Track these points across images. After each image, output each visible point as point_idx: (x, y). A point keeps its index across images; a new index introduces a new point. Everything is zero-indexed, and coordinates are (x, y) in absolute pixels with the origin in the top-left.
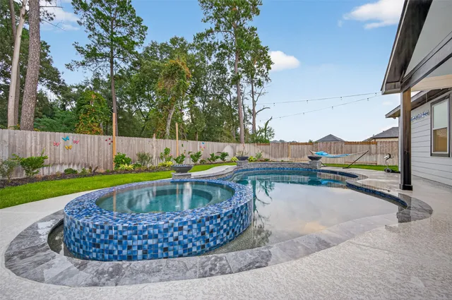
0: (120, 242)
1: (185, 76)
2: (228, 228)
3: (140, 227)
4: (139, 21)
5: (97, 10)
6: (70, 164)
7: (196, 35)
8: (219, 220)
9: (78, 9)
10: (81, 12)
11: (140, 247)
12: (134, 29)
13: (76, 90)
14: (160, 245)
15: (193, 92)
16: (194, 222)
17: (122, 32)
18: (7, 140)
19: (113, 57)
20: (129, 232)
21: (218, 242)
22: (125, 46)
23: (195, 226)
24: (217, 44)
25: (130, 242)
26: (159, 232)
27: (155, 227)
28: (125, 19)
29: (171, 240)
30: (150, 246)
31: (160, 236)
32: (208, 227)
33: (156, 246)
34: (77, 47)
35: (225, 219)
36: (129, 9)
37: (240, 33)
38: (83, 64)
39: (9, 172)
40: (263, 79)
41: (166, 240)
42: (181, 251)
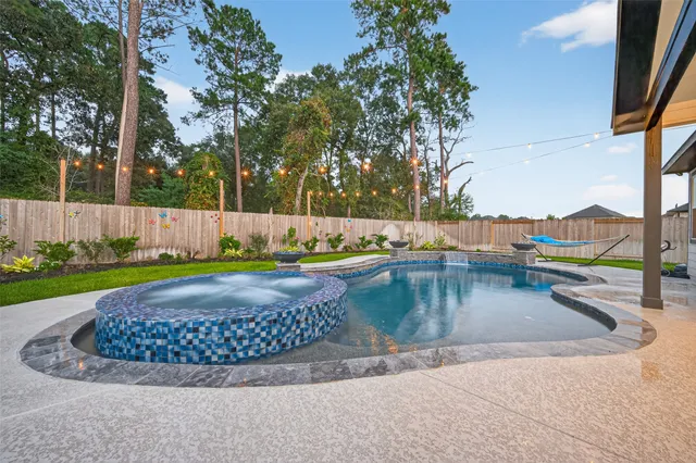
0: (129, 339)
1: (322, 123)
2: (270, 337)
3: (148, 324)
4: (271, 47)
5: (218, 41)
6: (167, 248)
7: (347, 58)
8: (252, 325)
9: (196, 43)
10: (200, 48)
11: (148, 348)
12: (265, 60)
13: (198, 149)
14: (170, 347)
15: (344, 145)
16: (213, 323)
17: (249, 66)
18: (100, 217)
19: (238, 103)
20: (138, 328)
21: (251, 353)
22: (251, 86)
23: (216, 329)
24: (380, 68)
25: (138, 340)
26: (170, 331)
27: (165, 325)
28: (253, 47)
29: (183, 342)
30: (159, 347)
31: (170, 337)
32: (235, 332)
33: (165, 348)
34: (194, 93)
35: (264, 324)
36: (257, 33)
37: (416, 46)
38: (199, 115)
39: (97, 255)
40: (459, 116)
41: (177, 342)
42: (196, 358)
